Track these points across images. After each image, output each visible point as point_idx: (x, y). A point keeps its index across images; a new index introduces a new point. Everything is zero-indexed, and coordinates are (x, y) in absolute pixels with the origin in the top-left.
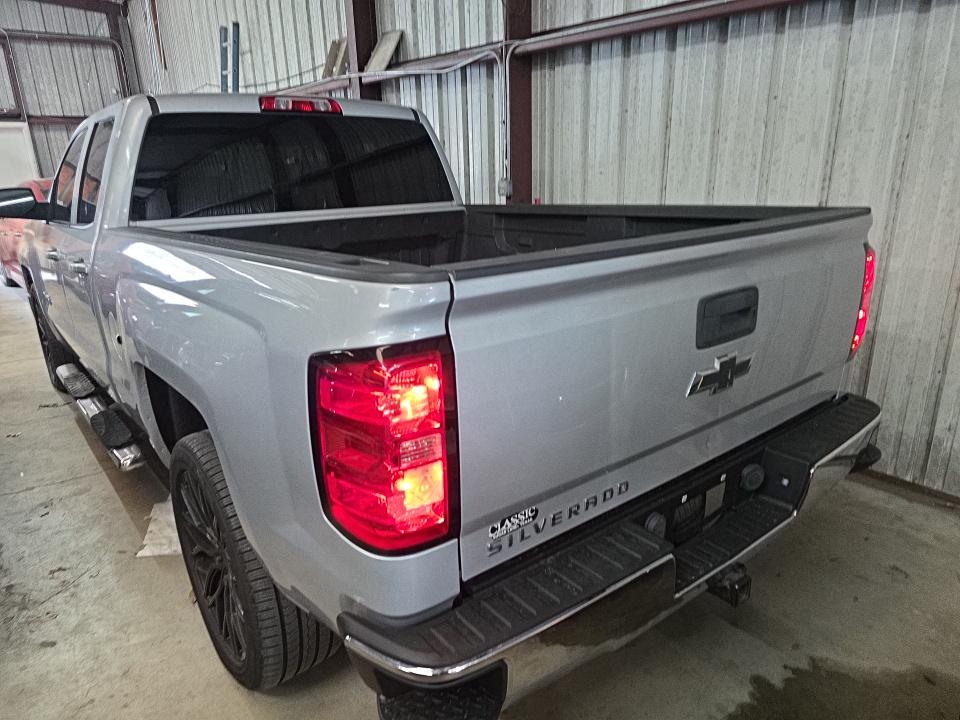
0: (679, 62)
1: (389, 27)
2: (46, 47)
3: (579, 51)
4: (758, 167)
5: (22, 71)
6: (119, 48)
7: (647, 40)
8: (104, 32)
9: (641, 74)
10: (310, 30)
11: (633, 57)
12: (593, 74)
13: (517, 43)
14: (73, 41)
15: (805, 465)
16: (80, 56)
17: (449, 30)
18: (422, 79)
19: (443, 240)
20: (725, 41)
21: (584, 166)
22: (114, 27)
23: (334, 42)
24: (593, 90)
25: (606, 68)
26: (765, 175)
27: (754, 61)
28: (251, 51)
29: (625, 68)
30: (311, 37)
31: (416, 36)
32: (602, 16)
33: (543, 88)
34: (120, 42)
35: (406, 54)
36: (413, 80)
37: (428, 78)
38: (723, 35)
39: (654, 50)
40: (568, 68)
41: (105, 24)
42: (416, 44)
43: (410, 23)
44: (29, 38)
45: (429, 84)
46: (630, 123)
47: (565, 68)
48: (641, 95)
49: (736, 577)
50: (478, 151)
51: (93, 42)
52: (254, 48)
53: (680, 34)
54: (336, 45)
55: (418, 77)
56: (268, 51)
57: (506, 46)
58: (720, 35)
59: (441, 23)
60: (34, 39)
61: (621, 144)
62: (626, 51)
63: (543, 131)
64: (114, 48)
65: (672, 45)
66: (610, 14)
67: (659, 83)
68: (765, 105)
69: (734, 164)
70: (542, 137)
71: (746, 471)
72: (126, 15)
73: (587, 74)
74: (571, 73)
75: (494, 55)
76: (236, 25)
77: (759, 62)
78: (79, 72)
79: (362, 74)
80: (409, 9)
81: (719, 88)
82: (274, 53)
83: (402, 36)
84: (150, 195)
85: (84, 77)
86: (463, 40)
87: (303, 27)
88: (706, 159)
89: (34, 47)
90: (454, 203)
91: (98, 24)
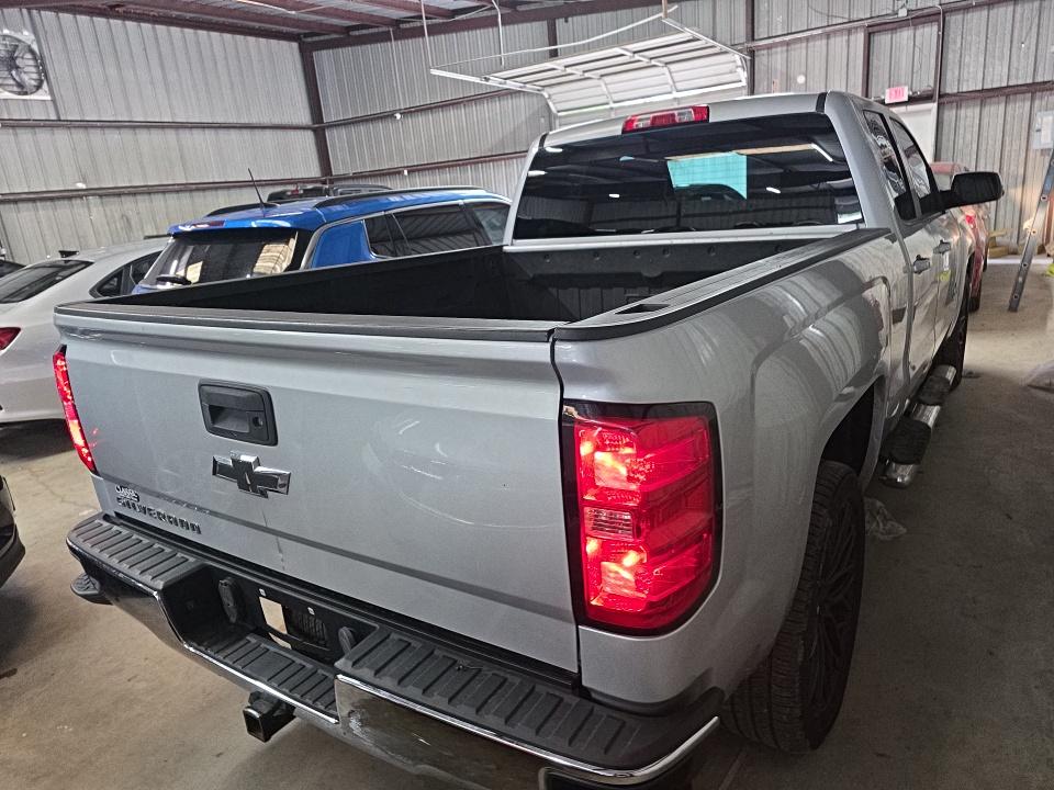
16: (1022, 13)
44: (966, 7)
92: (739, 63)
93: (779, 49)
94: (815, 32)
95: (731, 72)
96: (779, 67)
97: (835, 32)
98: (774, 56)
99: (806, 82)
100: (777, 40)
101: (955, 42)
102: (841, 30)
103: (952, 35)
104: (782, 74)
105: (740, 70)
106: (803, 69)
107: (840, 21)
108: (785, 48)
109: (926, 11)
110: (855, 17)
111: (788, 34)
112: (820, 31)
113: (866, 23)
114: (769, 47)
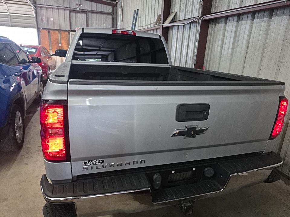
0: (254, 24)
1: (173, 11)
2: (96, 15)
3: (224, 20)
4: (277, 63)
5: (90, 21)
6: (113, 15)
7: (245, 16)
8: (110, 11)
9: (242, 28)
10: (155, 11)
11: (240, 22)
12: (227, 27)
13: (204, 16)
14: (102, 13)
15: (228, 173)
16: (103, 17)
17: (189, 11)
18: (179, 26)
19: (162, 75)
20: (271, 18)
21: (220, 57)
22: (113, 10)
23: (159, 15)
24: (226, 33)
25: (231, 25)
26: (279, 67)
27: (280, 25)
28: (141, 17)
29: (237, 26)
30: (154, 13)
31: (180, 14)
32: (232, 8)
33: (212, 31)
34: (113, 14)
35: (176, 19)
36: (177, 27)
37: (181, 26)
38: (271, 15)
39: (247, 20)
40: (220, 25)
41: (111, 9)
42: (179, 16)
43: (179, 10)
44: (92, 12)
45: (181, 28)
46: (236, 44)
47: (219, 25)
48: (241, 35)
49: (188, 204)
50: (191, 50)
51: (107, 14)
52: (141, 16)
53: (256, 15)
54: (160, 16)
55: (178, 26)
56: (144, 18)
57: (201, 17)
58: (270, 16)
59: (187, 10)
60: (93, 12)
61: (232, 51)
62: (238, 20)
63: (210, 45)
64: (112, 15)
65: (253, 18)
66: (235, 8)
67: (247, 31)
68: (282, 41)
69: (268, 62)
70: (209, 47)
71: (206, 169)
72: (116, 7)
73: (225, 27)
74: (220, 26)
75: (197, 20)
76: (138, 10)
77: (282, 26)
78: (103, 21)
79: (163, 25)
80: (179, 5)
81: (267, 34)
82: (146, 18)
83: (176, 13)
84: (110, 54)
85: (103, 22)
86: (191, 15)
87: (153, 11)
88: (259, 58)
89: (93, 14)
90: (169, 65)
91: (109, 9)
92: (33, 10)
93: (44, 9)
94: (55, 7)
95: (30, 12)
96: (44, 14)
97: (60, 8)
98: (42, 10)
99: (53, 20)
100: (44, 6)
101: (90, 20)
102: (62, 9)
103: (89, 18)
104: (45, 16)
105: (33, 12)
106: (52, 16)
107: (61, 6)
108: (46, 9)
109: (83, 10)
110: (65, 6)
111: (40, 4)
112: (57, 7)
113: (69, 9)
114: (41, 7)
